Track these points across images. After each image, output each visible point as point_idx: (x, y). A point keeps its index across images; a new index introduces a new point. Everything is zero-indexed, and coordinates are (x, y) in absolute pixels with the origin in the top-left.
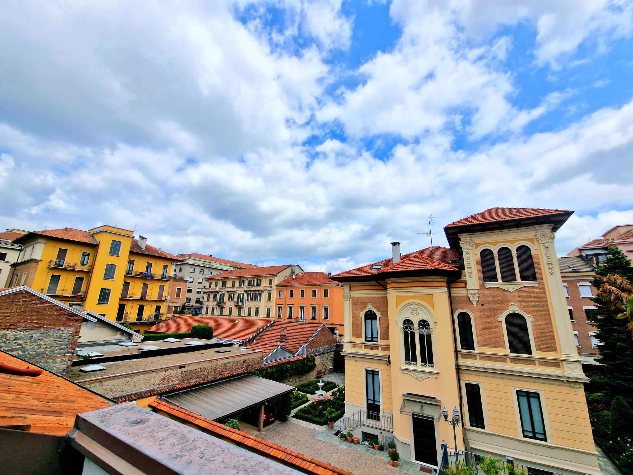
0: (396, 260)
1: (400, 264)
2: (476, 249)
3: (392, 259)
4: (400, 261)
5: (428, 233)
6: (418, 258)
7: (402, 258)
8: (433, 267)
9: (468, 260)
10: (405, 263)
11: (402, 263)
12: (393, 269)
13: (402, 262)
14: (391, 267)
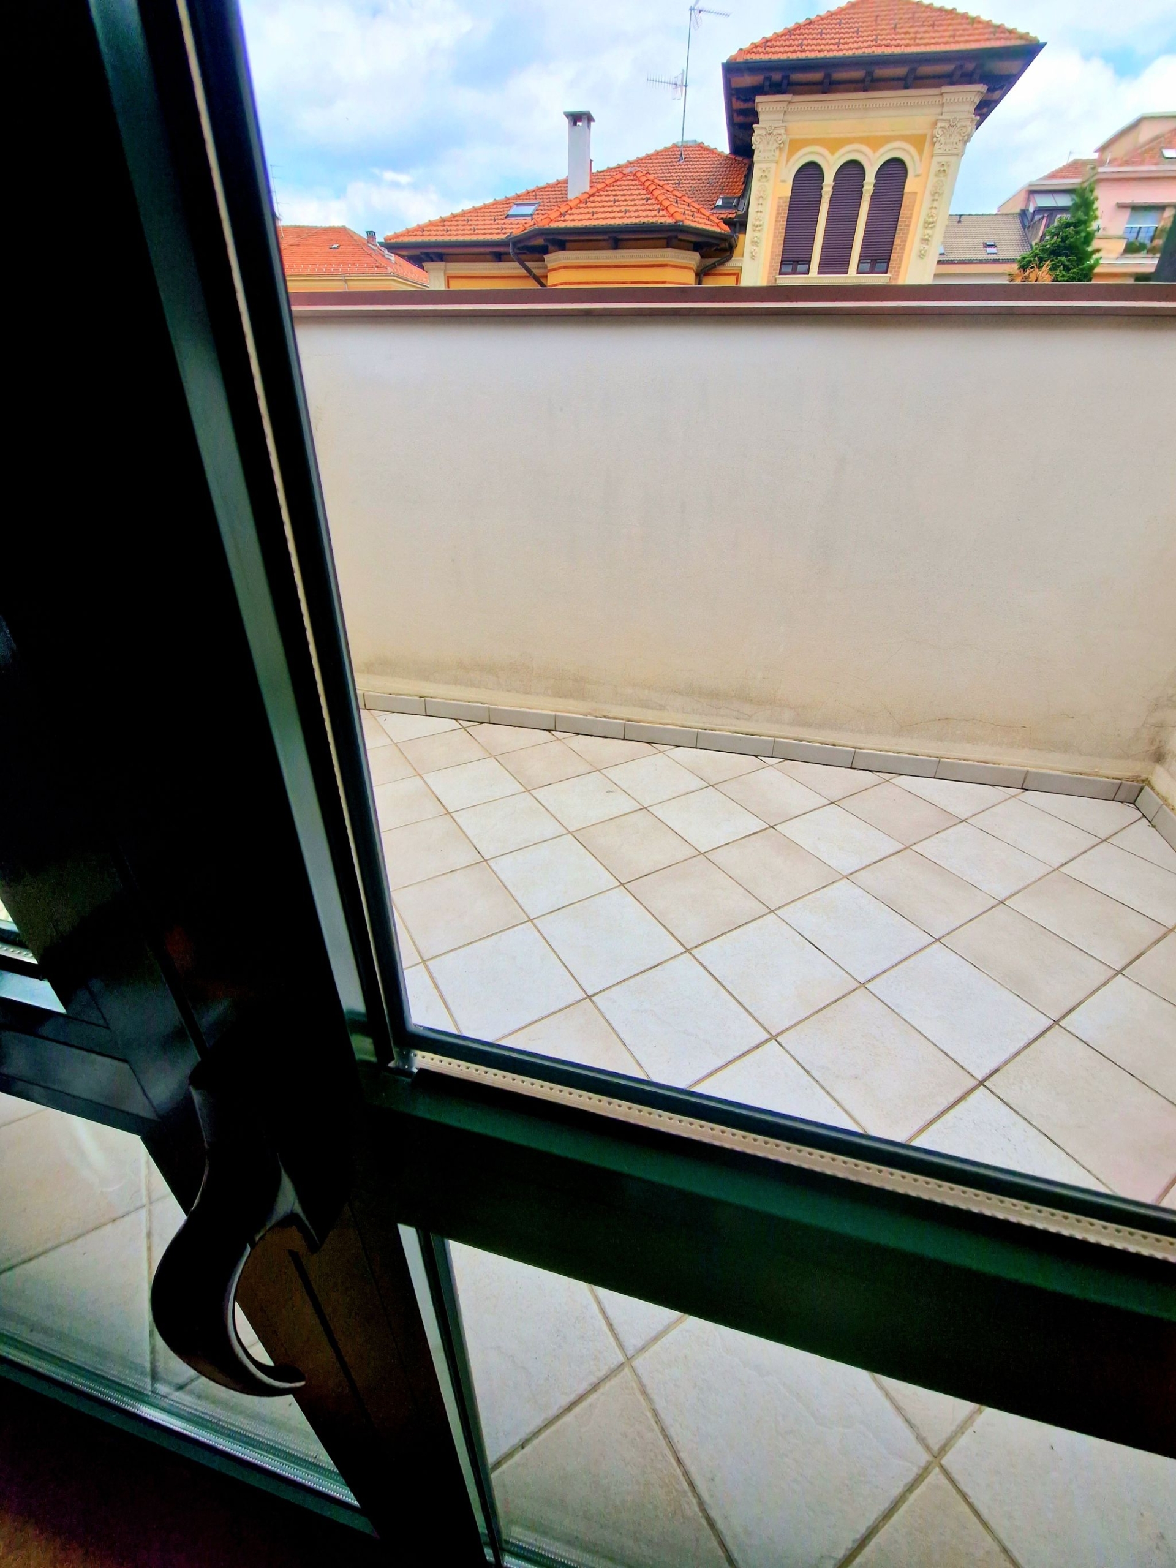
0: (578, 189)
1: (586, 202)
2: (788, 161)
3: (566, 182)
4: (587, 189)
5: (679, 83)
6: (637, 182)
7: (595, 178)
8: (672, 216)
9: (761, 202)
10: (598, 199)
11: (592, 199)
12: (567, 217)
13: (593, 195)
14: (563, 210)
